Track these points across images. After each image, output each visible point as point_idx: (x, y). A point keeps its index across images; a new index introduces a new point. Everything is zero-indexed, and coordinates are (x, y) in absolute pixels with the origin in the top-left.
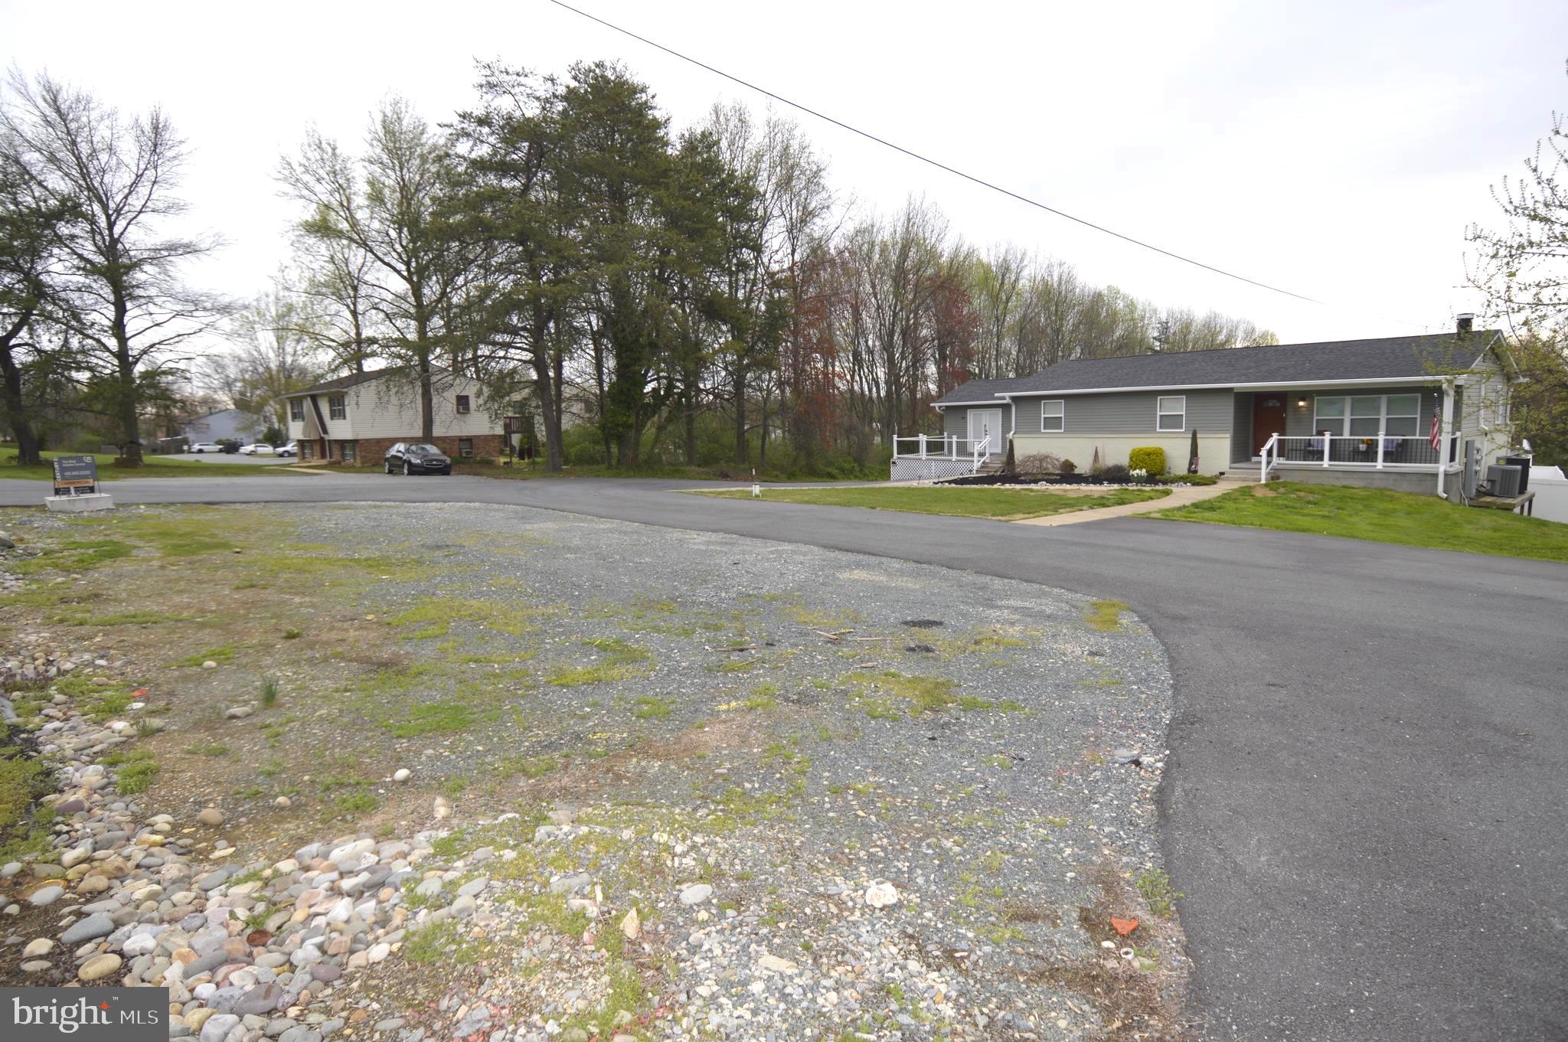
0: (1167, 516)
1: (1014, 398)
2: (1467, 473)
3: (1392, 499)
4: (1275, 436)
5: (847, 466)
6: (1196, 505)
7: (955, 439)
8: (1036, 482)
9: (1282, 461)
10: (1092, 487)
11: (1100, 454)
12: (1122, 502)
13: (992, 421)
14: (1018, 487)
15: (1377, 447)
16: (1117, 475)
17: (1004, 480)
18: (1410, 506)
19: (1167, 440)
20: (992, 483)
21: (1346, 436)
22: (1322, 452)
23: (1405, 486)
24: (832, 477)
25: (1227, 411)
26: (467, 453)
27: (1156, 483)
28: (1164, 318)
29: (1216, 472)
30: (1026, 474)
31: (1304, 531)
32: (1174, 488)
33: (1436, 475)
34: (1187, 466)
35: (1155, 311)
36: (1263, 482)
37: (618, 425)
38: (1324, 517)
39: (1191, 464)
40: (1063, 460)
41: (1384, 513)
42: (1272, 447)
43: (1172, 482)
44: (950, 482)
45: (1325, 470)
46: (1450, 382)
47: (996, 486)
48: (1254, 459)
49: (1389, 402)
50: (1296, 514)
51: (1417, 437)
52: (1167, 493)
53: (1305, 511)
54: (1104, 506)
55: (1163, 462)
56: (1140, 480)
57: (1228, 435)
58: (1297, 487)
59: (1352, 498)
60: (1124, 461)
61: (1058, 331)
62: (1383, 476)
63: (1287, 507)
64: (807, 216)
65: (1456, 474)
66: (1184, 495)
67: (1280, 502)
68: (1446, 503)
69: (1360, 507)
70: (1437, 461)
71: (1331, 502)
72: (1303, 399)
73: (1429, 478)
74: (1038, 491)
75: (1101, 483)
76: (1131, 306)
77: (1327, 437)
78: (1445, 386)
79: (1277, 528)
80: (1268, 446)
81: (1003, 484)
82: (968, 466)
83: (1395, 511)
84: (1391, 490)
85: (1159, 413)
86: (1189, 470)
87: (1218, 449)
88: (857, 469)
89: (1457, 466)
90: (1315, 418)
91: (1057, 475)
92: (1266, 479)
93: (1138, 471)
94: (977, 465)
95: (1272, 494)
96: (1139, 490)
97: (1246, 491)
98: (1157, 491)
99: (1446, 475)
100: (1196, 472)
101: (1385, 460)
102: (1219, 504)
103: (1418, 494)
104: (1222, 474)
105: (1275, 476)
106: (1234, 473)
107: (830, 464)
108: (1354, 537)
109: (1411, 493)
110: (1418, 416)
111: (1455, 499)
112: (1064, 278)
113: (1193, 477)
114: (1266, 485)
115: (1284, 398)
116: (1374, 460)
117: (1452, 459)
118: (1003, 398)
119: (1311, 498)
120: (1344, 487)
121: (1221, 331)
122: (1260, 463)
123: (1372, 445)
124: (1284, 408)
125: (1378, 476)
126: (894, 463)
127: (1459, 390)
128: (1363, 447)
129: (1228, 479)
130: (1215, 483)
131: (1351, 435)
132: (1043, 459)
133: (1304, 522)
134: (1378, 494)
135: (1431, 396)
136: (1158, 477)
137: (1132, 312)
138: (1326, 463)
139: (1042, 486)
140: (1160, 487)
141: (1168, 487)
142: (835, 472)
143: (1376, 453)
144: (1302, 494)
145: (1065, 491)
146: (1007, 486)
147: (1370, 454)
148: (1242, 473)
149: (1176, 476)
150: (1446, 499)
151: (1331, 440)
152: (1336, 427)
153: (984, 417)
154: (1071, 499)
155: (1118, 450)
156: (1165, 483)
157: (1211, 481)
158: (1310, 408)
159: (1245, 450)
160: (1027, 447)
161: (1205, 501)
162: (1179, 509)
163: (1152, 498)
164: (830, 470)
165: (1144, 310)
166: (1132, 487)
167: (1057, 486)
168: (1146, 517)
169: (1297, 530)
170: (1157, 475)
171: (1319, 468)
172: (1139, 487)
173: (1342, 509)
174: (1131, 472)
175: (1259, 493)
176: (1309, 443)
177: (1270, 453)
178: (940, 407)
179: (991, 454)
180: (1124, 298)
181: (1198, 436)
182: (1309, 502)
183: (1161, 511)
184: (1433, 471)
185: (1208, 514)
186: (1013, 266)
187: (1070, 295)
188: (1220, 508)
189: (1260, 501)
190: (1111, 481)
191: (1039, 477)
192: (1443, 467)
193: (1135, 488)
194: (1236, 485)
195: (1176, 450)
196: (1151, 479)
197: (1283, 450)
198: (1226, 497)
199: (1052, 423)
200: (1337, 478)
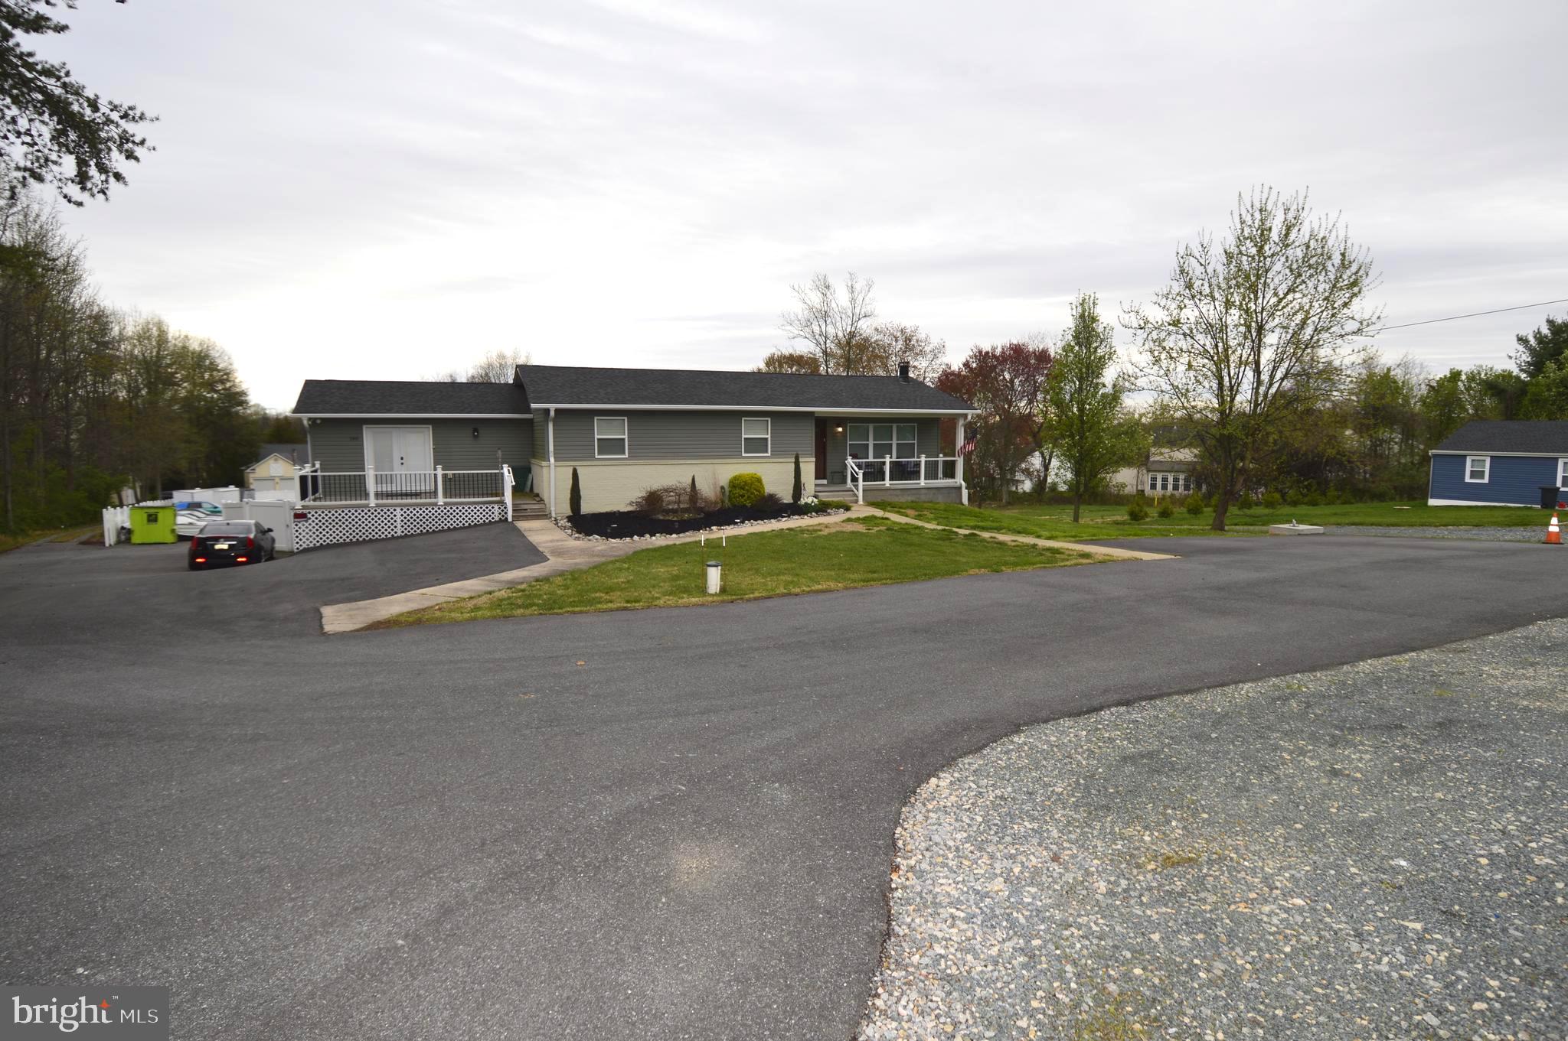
19: (758, 466)
45: (888, 489)
55: (763, 489)
62: (926, 491)
73: (954, 491)
86: (794, 502)
101: (925, 479)
115: (824, 422)
131: (874, 458)
138: (887, 483)
147: (911, 474)
158: (847, 434)
178: (310, 419)
199: (612, 446)
200: (897, 496)
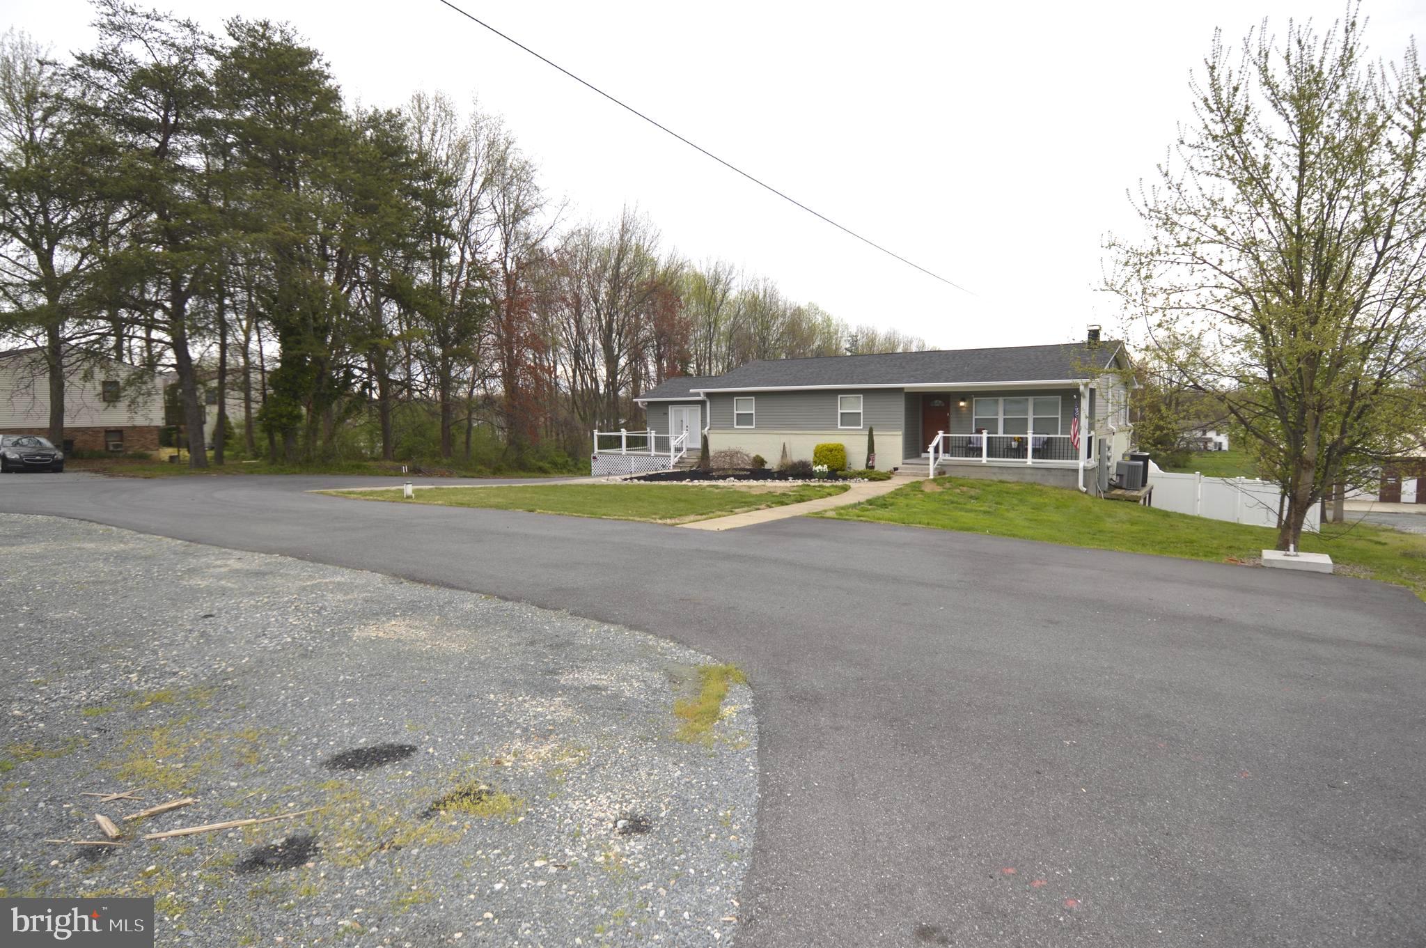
0: (842, 515)
1: (708, 395)
2: (1101, 468)
3: (1041, 493)
4: (941, 434)
5: (560, 460)
6: (870, 502)
7: (653, 434)
8: (724, 478)
9: (947, 457)
10: (778, 483)
11: (787, 450)
12: (801, 499)
13: (691, 417)
14: (706, 483)
15: (1027, 444)
16: (800, 471)
17: (693, 475)
18: (1057, 500)
19: (847, 437)
20: (681, 480)
21: (1001, 434)
22: (981, 449)
23: (1052, 481)
24: (543, 472)
25: (898, 410)
26: (116, 446)
27: (837, 479)
28: (853, 331)
29: (891, 468)
30: (718, 470)
31: (968, 529)
32: (852, 483)
33: (1077, 471)
34: (865, 462)
35: (846, 326)
36: (931, 477)
37: (281, 416)
38: (985, 512)
39: (868, 459)
40: (753, 455)
41: (1037, 508)
42: (938, 445)
43: (851, 478)
44: (639, 478)
45: (983, 466)
46: (1086, 385)
47: (685, 482)
48: (924, 455)
49: (1035, 405)
50: (961, 510)
51: (1059, 436)
52: (845, 489)
53: (968, 507)
54: (782, 504)
55: (844, 458)
56: (822, 476)
57: (900, 433)
58: (961, 482)
59: (1007, 493)
60: (809, 457)
61: (764, 340)
62: (1032, 471)
63: (952, 502)
64: (520, 213)
65: (1093, 469)
66: (862, 490)
67: (946, 497)
68: (1086, 496)
69: (1015, 501)
70: (1077, 458)
71: (990, 497)
72: (963, 400)
73: (1070, 473)
74: (724, 487)
75: (786, 479)
76: (828, 320)
77: (985, 435)
78: (1082, 388)
79: (944, 527)
80: (934, 443)
81: (692, 480)
82: (663, 461)
83: (1045, 505)
84: (1040, 485)
85: (840, 411)
86: (867, 466)
87: (891, 446)
88: (571, 463)
89: (1093, 463)
90: (974, 417)
91: (747, 470)
92: (934, 475)
93: (820, 467)
94: (673, 461)
95: (939, 489)
96: (820, 486)
97: (916, 487)
98: (836, 487)
99: (1085, 470)
100: (873, 467)
101: (1034, 457)
102: (891, 500)
103: (1063, 488)
104: (896, 469)
105: (941, 472)
106: (906, 469)
107: (543, 458)
108: (1014, 536)
109: (1056, 488)
110: (1059, 416)
111: (1092, 492)
112: (768, 292)
113: (871, 474)
114: (934, 480)
115: (947, 398)
116: (1025, 456)
117: (1089, 456)
118: (698, 394)
119: (973, 492)
120: (1001, 482)
121: (899, 345)
122: (928, 459)
123: (1022, 443)
124: (947, 408)
125: (1029, 471)
126: (595, 458)
127: (1092, 391)
128: (1014, 444)
129: (901, 474)
130: (889, 478)
131: (1005, 433)
132: (733, 454)
133: (967, 518)
134: (1029, 489)
135: (1070, 397)
136: (839, 473)
137: (829, 326)
139: (730, 483)
140: (840, 483)
141: (847, 483)
142: (547, 466)
143: (1026, 449)
144: (965, 489)
145: (750, 487)
146: (696, 482)
147: (1020, 451)
148: (913, 469)
149: (855, 472)
150: (1086, 492)
151: (988, 438)
152: (991, 425)
153: (684, 413)
154: (753, 496)
155: (803, 446)
156: (845, 478)
157: (886, 477)
158: (970, 408)
159: (914, 447)
160: (720, 442)
161: (878, 498)
162: (854, 506)
163: (830, 495)
164: (541, 464)
165: (838, 325)
166: (814, 483)
167: (745, 483)
168: (819, 517)
169: (962, 529)
170: (838, 470)
171: (978, 463)
172: (821, 483)
173: (1001, 504)
174: (814, 468)
175: (928, 488)
176: (969, 440)
177: (936, 450)
178: (643, 403)
179: (688, 450)
180: (823, 313)
181: (874, 433)
182: (971, 497)
183: (837, 509)
184: (1074, 467)
185: (880, 512)
186: (723, 277)
187: (774, 308)
188: (892, 505)
189: (928, 496)
190: (796, 477)
191: (730, 472)
192: (1082, 463)
193: (817, 484)
194: (907, 481)
195: (854, 446)
196: (833, 475)
197: (948, 446)
198: (898, 493)
199: (744, 419)
200: (994, 474)
